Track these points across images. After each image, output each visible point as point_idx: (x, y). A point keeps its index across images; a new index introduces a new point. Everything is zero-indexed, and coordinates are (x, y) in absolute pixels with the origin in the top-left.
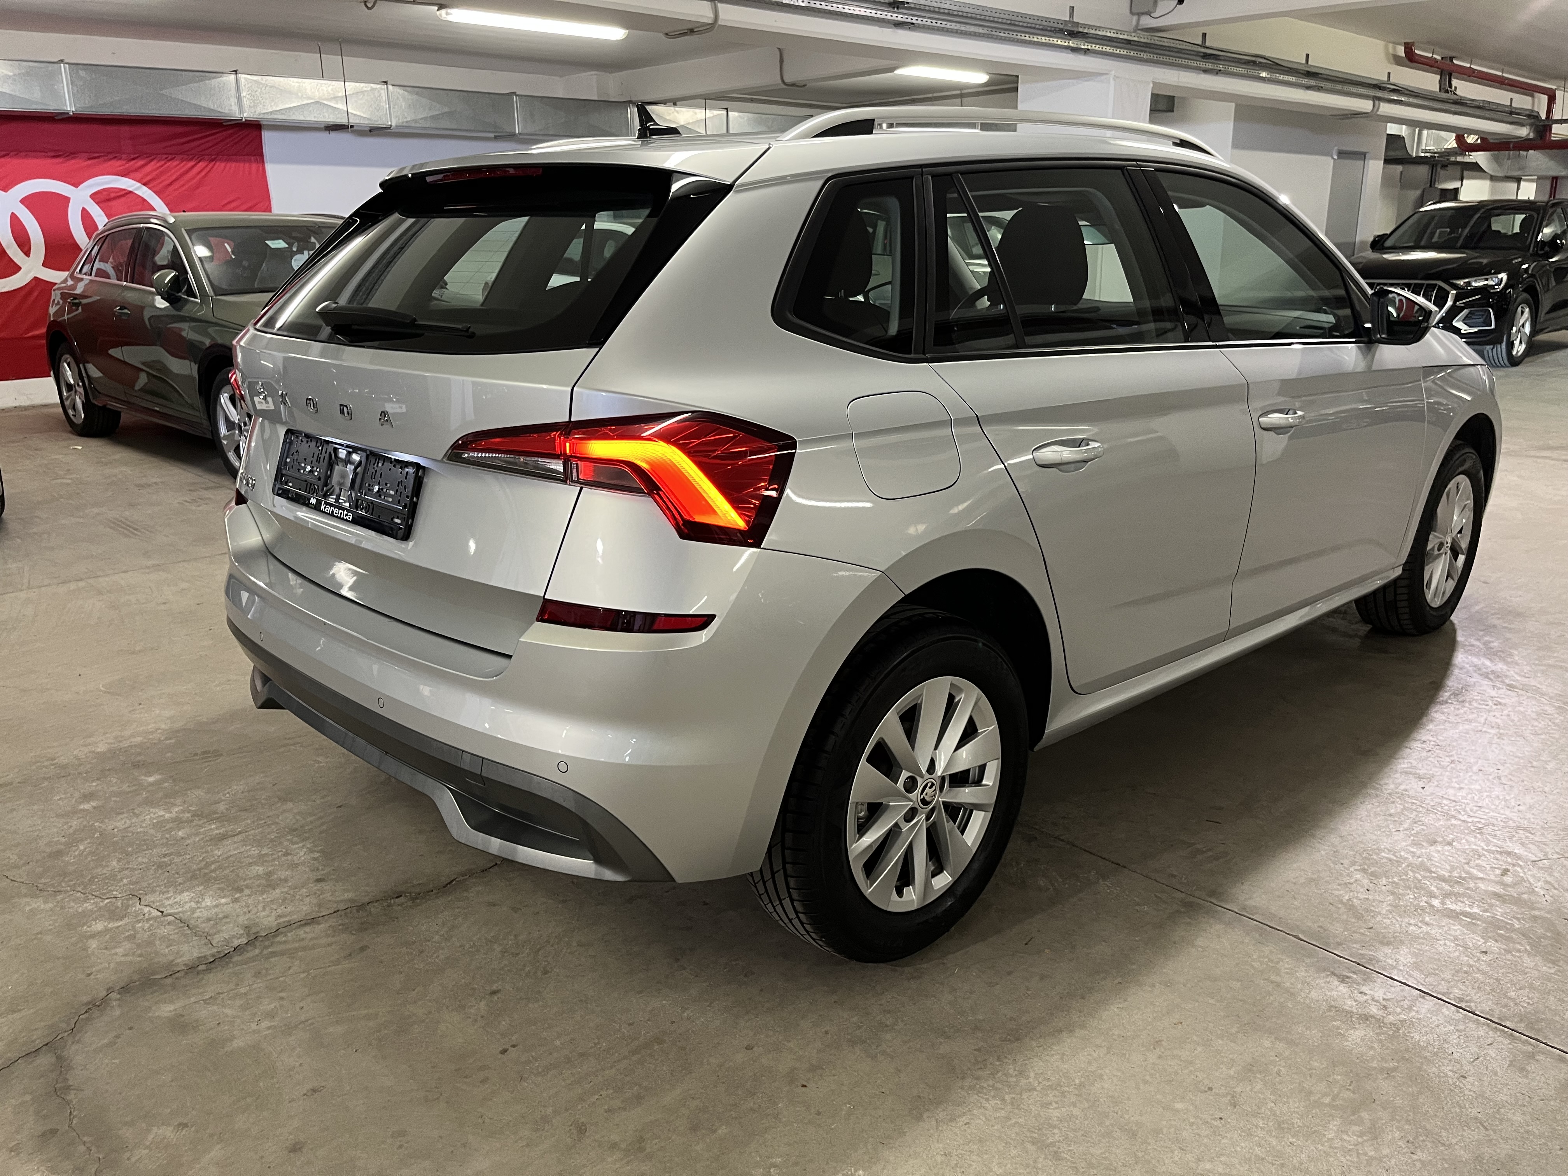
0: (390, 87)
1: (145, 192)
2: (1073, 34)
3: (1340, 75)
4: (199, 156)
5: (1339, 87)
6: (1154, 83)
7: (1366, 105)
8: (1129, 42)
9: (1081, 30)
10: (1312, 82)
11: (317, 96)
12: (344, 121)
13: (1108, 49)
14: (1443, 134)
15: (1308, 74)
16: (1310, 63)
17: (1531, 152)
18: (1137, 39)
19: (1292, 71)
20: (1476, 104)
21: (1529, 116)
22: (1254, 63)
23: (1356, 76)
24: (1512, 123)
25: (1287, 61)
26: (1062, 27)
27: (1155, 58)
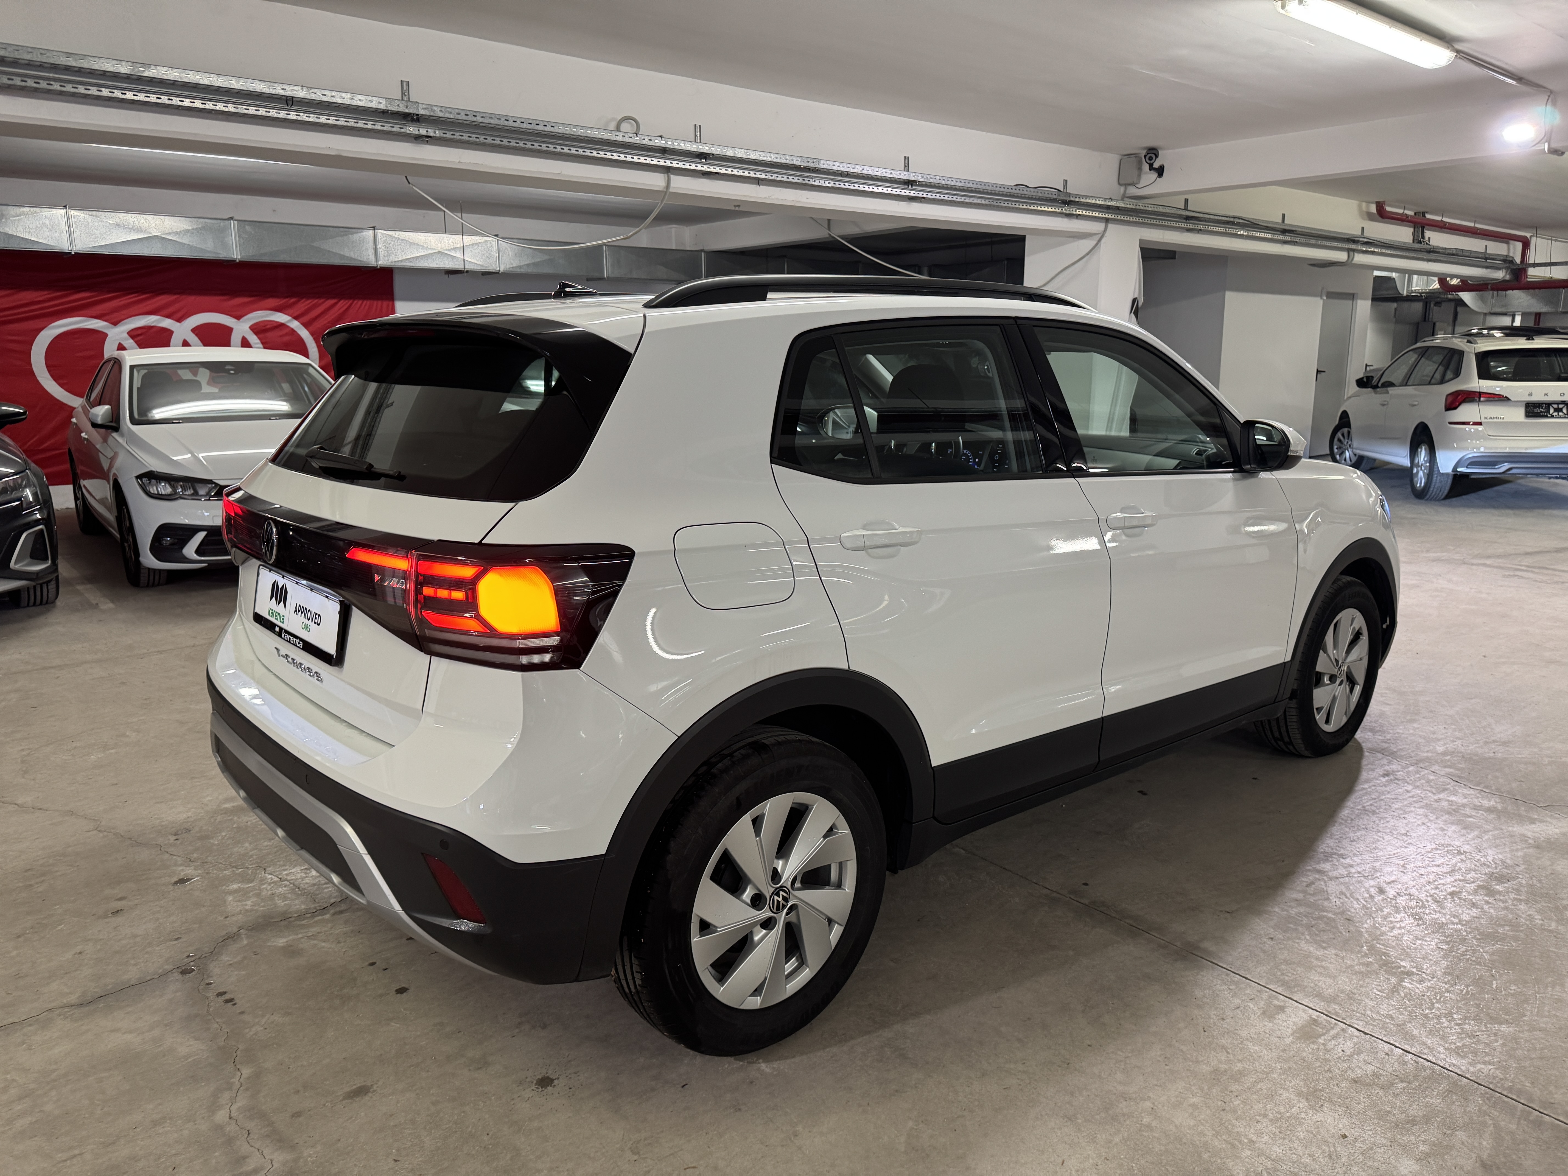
0: (500, 240)
1: (295, 325)
2: (1066, 203)
3: (1313, 232)
4: (340, 296)
5: (1313, 241)
7: (1342, 256)
8: (1118, 208)
9: (1072, 199)
10: (1288, 238)
11: (439, 247)
12: (461, 268)
13: (1097, 215)
14: (1428, 278)
15: (1284, 232)
16: (1286, 222)
17: (1510, 292)
18: (1123, 205)
19: (1267, 229)
20: (1450, 252)
21: (1505, 261)
22: (1233, 223)
23: (1330, 232)
24: (1487, 267)
25: (1264, 221)
26: (1056, 197)
27: (1141, 220)
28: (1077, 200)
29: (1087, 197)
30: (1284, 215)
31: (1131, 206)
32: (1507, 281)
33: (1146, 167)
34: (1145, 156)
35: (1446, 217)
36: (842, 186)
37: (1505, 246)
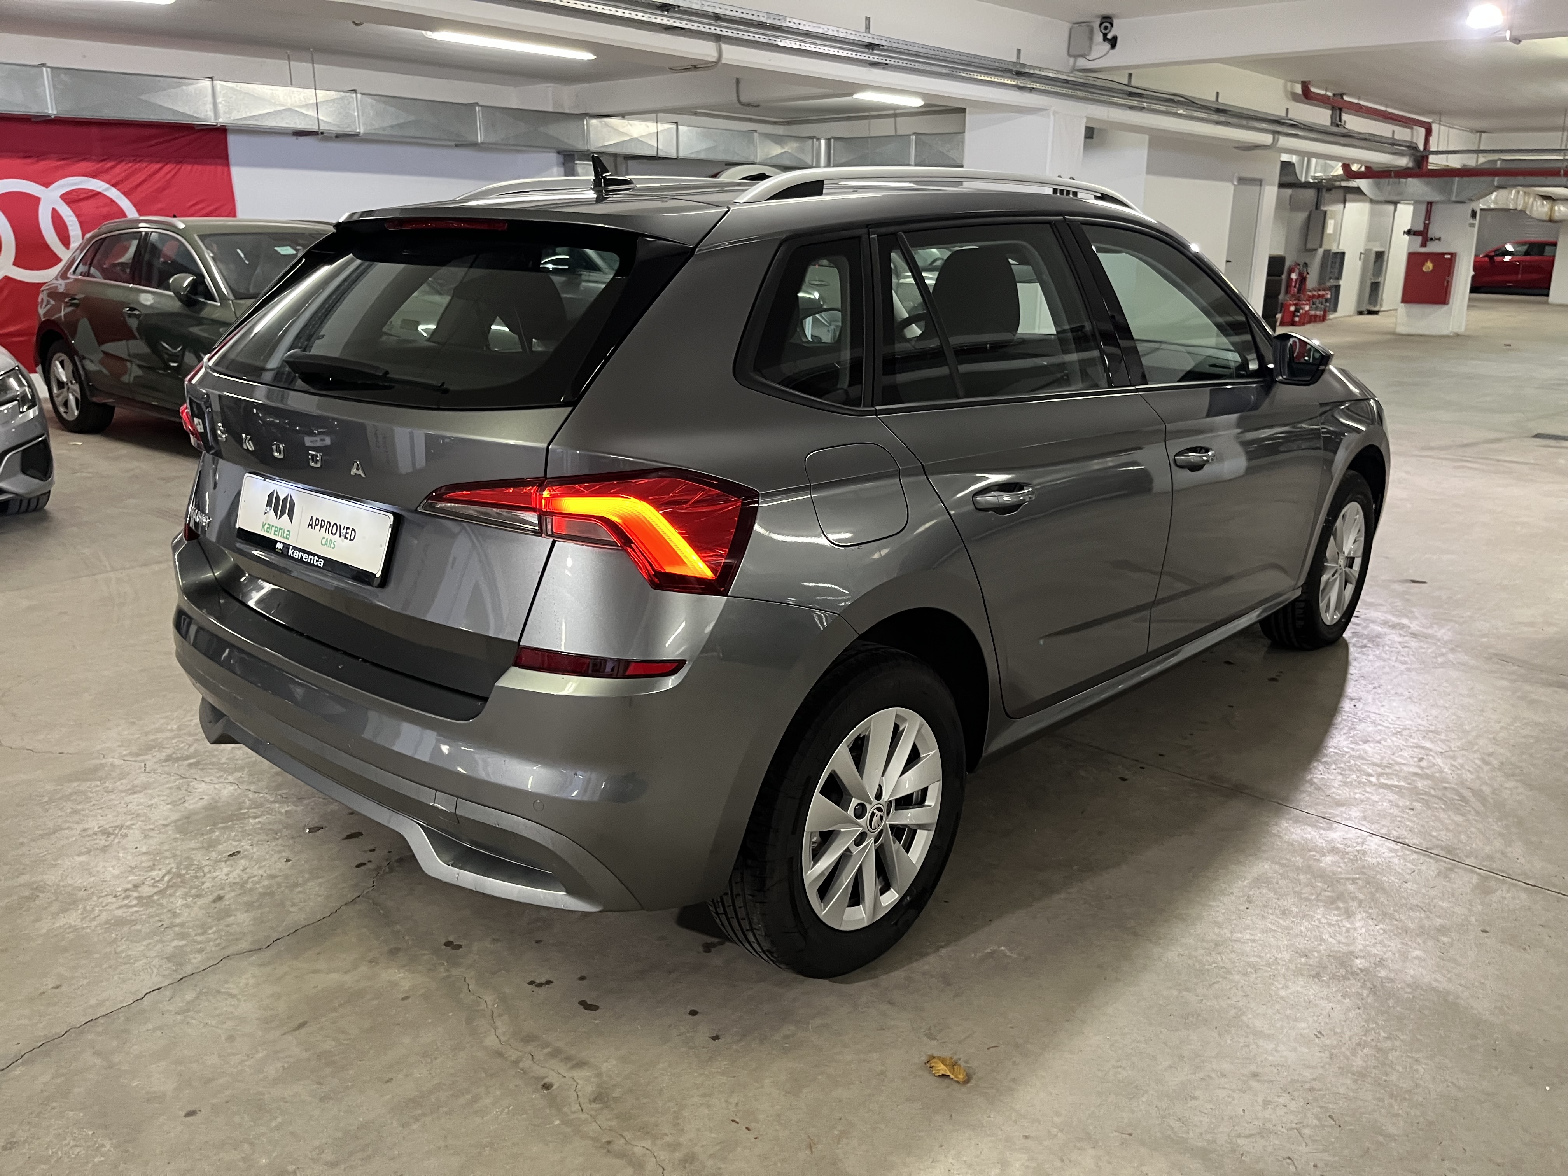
0: (359, 96)
1: (114, 193)
2: (1019, 74)
3: (1245, 112)
5: (1244, 122)
6: (1088, 118)
7: (1267, 139)
8: (1067, 81)
9: (1027, 71)
10: (1222, 119)
11: (288, 102)
12: (315, 128)
13: (1050, 88)
14: (1329, 162)
15: (1218, 111)
16: (1220, 100)
17: (1410, 179)
18: (1072, 79)
19: (1205, 108)
20: (1362, 136)
21: (1408, 147)
22: (1172, 101)
23: (1260, 112)
24: (1392, 154)
25: (1200, 99)
26: (1010, 67)
27: (1090, 96)
28: (1031, 72)
29: (1040, 69)
30: (1218, 94)
31: (1081, 80)
32: (1408, 168)
33: (1099, 37)
34: (1101, 24)
35: (1362, 100)
36: (808, 48)
37: (1408, 131)
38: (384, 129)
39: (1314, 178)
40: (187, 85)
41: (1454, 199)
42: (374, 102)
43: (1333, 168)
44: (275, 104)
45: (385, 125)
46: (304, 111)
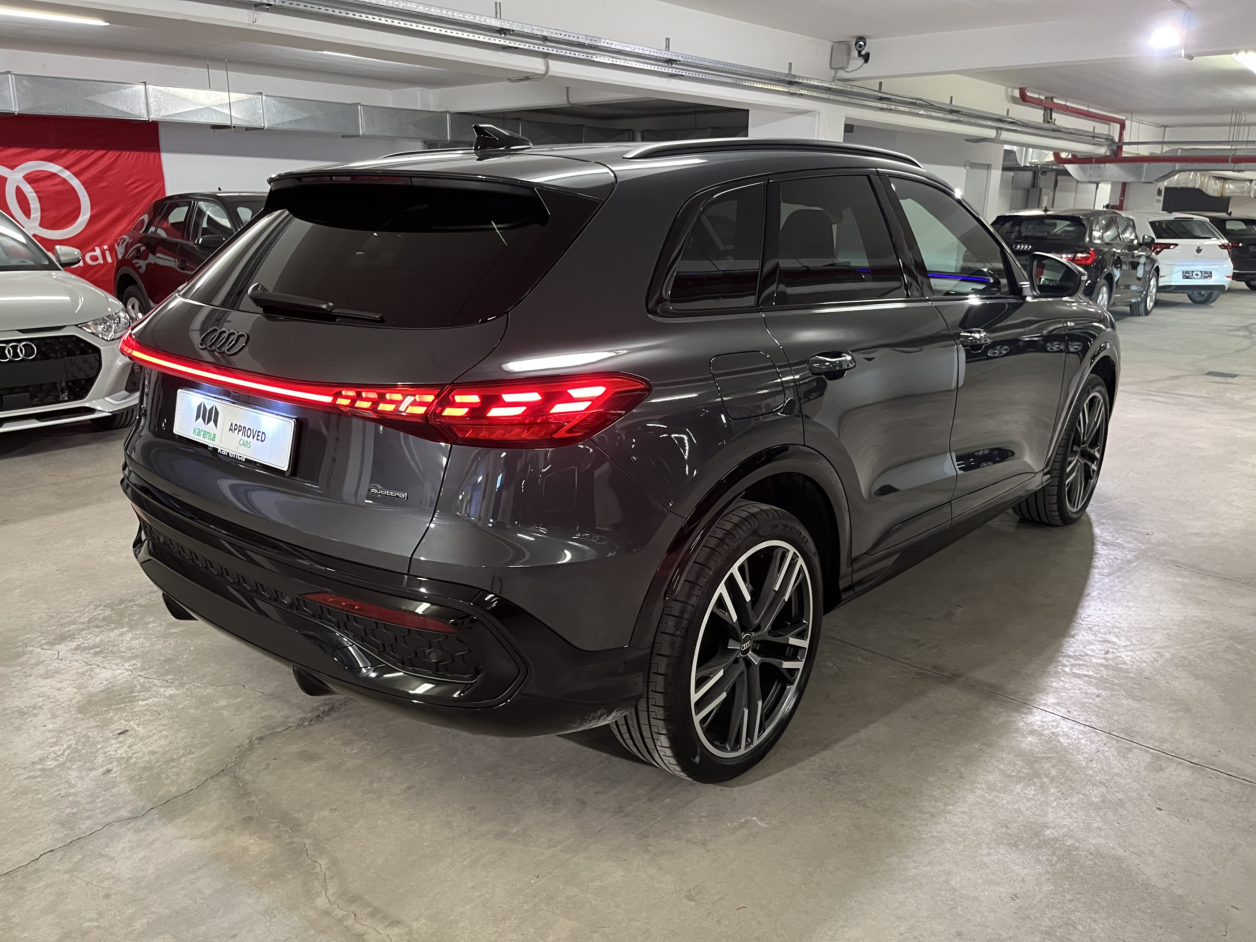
0: (264, 97)
1: (66, 174)
2: (791, 83)
3: (973, 112)
5: (973, 121)
6: (847, 118)
7: (992, 133)
8: (830, 89)
9: (797, 80)
10: (955, 118)
11: (208, 103)
12: (228, 123)
13: (815, 94)
14: (1043, 151)
15: (952, 112)
16: (953, 103)
17: (1108, 165)
18: (835, 87)
19: (941, 109)
20: (1069, 131)
21: (1106, 139)
22: (915, 104)
23: (985, 112)
24: (1094, 144)
25: (938, 103)
26: (784, 78)
27: (848, 100)
28: (800, 81)
29: (807, 79)
30: (951, 98)
31: (841, 88)
32: (1106, 156)
33: (856, 53)
34: (856, 44)
35: (1070, 102)
36: (618, 63)
37: (1107, 126)
38: (284, 124)
39: (1031, 163)
40: (125, 88)
41: (1143, 180)
42: (276, 102)
43: (1047, 155)
44: (196, 104)
45: (286, 120)
46: (219, 109)
